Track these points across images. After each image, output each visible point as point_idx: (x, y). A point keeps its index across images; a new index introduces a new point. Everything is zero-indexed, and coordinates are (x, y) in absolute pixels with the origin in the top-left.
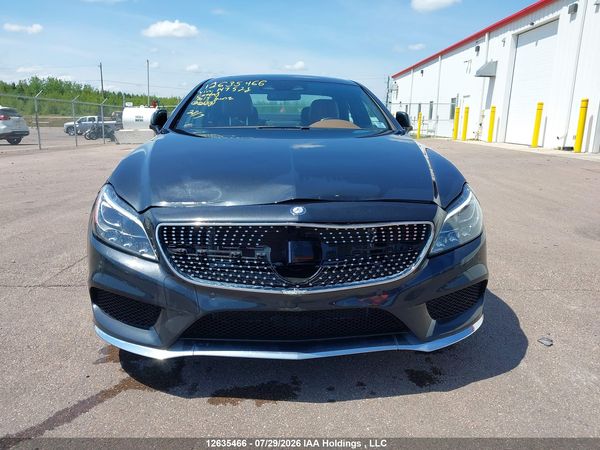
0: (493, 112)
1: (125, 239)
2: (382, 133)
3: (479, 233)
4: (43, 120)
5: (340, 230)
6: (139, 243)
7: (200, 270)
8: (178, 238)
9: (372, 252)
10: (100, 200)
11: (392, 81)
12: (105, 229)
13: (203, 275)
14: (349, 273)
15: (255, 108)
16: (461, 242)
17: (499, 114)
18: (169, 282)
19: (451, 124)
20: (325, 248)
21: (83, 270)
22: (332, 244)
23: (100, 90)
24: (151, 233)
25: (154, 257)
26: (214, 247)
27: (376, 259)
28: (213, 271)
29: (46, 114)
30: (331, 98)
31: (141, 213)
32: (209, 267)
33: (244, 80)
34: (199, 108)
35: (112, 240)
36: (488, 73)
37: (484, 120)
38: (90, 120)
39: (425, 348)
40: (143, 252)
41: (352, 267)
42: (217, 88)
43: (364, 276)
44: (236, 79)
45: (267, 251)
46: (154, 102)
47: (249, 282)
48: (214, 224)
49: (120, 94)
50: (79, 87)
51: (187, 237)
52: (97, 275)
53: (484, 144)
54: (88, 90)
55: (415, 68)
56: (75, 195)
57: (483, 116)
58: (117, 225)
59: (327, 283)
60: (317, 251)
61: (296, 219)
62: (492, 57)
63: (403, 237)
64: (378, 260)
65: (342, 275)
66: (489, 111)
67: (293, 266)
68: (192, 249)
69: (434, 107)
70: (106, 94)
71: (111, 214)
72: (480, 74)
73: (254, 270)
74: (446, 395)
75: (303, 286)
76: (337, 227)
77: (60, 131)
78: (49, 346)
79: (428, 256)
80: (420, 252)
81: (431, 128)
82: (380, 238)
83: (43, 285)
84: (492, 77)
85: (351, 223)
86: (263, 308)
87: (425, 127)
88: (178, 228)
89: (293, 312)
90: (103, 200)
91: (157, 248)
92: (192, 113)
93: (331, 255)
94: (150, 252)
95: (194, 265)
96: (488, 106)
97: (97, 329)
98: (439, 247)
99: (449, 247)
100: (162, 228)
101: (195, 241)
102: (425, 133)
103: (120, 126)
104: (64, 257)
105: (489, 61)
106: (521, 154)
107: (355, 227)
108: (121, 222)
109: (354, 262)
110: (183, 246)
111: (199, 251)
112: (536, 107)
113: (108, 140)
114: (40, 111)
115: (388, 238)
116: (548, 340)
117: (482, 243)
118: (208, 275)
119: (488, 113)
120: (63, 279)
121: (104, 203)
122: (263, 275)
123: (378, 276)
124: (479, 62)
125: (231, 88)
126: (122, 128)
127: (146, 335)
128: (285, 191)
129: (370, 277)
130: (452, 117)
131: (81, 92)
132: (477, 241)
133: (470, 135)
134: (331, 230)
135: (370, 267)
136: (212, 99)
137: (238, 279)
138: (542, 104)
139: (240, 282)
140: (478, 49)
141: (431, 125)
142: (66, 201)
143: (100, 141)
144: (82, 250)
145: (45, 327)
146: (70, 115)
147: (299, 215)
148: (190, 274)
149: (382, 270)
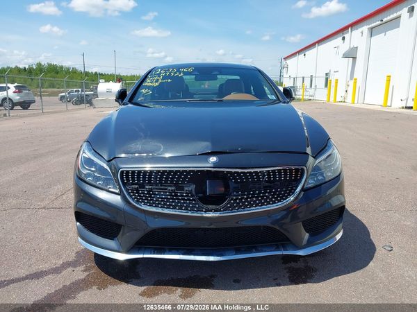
0: (355, 82)
1: (98, 179)
2: (273, 102)
3: (338, 173)
4: (44, 92)
5: (242, 172)
6: (107, 182)
7: (147, 200)
8: (133, 178)
9: (264, 187)
10: (81, 153)
11: (284, 62)
12: (85, 172)
13: (150, 203)
14: (248, 202)
15: (187, 85)
16: (327, 180)
17: (359, 83)
18: (127, 208)
19: (326, 91)
20: (232, 184)
21: (71, 197)
22: (236, 182)
23: (83, 71)
24: (115, 174)
25: (117, 191)
26: (157, 185)
27: (267, 192)
28: (156, 200)
29: (46, 88)
30: (238, 78)
31: (109, 161)
32: (153, 198)
33: (178, 68)
34: (148, 87)
35: (89, 179)
36: (351, 55)
37: (349, 87)
38: (76, 91)
39: (301, 253)
40: (110, 188)
41: (250, 198)
42: (160, 73)
43: (258, 204)
44: (173, 67)
45: (193, 187)
46: (119, 79)
47: (180, 208)
48: (157, 169)
49: (96, 73)
50: (68, 69)
51: (139, 178)
52: (80, 203)
53: (349, 105)
54: (75, 71)
55: (299, 52)
56: (66, 144)
57: (348, 85)
58: (93, 169)
59: (233, 208)
60: (227, 186)
61: (212, 165)
62: (354, 44)
63: (285, 177)
64: (269, 193)
65: (244, 203)
66: (352, 82)
67: (210, 196)
68: (142, 186)
69: (313, 79)
70: (87, 74)
71: (89, 162)
72: (345, 56)
73: (184, 199)
74: (316, 285)
75: (216, 211)
76: (240, 171)
77: (56, 99)
78: (48, 250)
79: (302, 190)
80: (297, 187)
81: (311, 94)
82: (269, 177)
83: (44, 208)
84: (354, 58)
85: (249, 168)
86: (189, 226)
87: (307, 93)
88: (133, 172)
89: (210, 229)
90: (84, 152)
91: (119, 185)
92: (144, 91)
93: (236, 190)
94: (115, 188)
95: (143, 196)
96: (352, 78)
97: (79, 238)
98: (311, 183)
99: (318, 184)
100: (122, 172)
101: (144, 180)
102: (307, 98)
103: (96, 95)
104: (58, 188)
105: (352, 47)
106: (374, 112)
107: (252, 170)
108: (95, 168)
109: (251, 194)
110: (136, 184)
111: (147, 187)
112: (386, 78)
113: (88, 105)
114: (42, 86)
115: (275, 177)
116: (390, 247)
117: (341, 180)
118: (153, 203)
119: (351, 83)
120: (57, 203)
121: (84, 154)
122: (190, 203)
123: (269, 203)
124: (345, 47)
125: (170, 73)
126: (98, 97)
127: (111, 243)
128: (204, 146)
129: (263, 204)
130: (326, 86)
131: (69, 72)
132: (337, 179)
133: (339, 99)
134: (235, 172)
135: (262, 197)
136: (157, 81)
137: (173, 206)
138: (390, 76)
139: (174, 208)
140: (344, 38)
141: (311, 92)
142: (60, 149)
143: (82, 106)
144: (70, 184)
145: (45, 236)
146: (63, 88)
147: (214, 163)
148: (141, 202)
149: (271, 200)
